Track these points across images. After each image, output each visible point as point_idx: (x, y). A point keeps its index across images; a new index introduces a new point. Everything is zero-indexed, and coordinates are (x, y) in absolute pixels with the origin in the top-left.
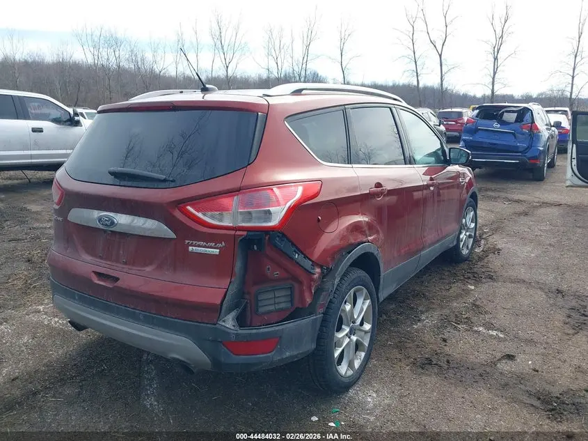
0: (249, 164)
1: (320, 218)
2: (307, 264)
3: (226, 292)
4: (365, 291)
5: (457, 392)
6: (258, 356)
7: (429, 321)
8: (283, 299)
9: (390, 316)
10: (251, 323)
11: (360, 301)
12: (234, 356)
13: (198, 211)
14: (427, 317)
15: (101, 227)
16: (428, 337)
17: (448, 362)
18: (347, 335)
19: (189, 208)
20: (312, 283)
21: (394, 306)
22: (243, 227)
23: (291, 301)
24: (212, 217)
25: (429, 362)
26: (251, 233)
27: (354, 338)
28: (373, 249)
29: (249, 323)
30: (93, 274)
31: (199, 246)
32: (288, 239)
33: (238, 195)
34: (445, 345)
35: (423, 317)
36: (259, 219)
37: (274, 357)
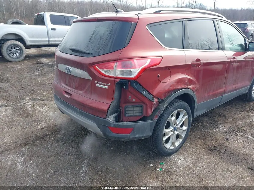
0: (124, 48)
1: (159, 75)
2: (150, 97)
3: (110, 105)
4: (184, 111)
5: (225, 166)
6: (123, 135)
7: (222, 128)
8: (138, 111)
9: (203, 124)
10: (123, 120)
11: (181, 116)
12: (113, 133)
13: (100, 68)
14: (222, 127)
15: (67, 72)
16: (219, 136)
17: (225, 150)
18: (172, 131)
19: (96, 67)
20: (152, 106)
21: (207, 119)
22: (118, 77)
23: (142, 113)
24: (106, 72)
25: (216, 149)
26: (122, 80)
27: (176, 133)
28: (190, 92)
29: (122, 120)
30: (64, 92)
31: (100, 84)
32: (140, 84)
33: (116, 62)
34: (227, 142)
35: (220, 126)
36: (127, 74)
37: (130, 136)
